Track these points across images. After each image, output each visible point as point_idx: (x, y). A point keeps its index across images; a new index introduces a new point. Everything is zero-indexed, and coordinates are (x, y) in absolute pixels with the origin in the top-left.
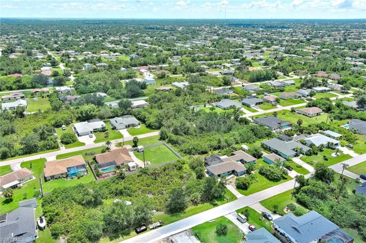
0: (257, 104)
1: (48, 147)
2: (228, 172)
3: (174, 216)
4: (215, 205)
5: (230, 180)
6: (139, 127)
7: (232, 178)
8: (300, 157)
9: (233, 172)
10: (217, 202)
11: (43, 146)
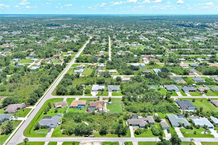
1: (79, 94)
2: (136, 125)
3: (101, 135)
4: (119, 136)
5: (135, 129)
6: (118, 92)
7: (136, 128)
8: (181, 128)
9: (139, 125)
10: (121, 136)
11: (77, 93)
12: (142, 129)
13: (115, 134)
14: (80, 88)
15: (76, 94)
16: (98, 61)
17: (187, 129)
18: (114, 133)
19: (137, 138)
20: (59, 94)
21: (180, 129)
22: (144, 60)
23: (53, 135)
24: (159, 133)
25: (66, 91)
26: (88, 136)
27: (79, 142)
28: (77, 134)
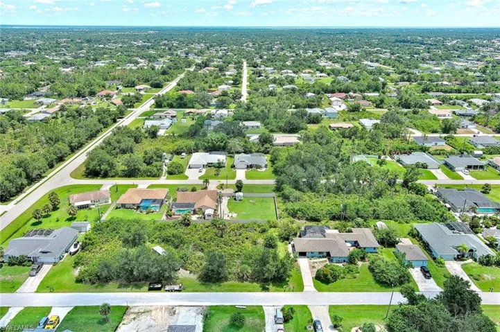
0: (469, 167)
1: (149, 174)
2: (320, 253)
3: (204, 285)
4: (265, 289)
5: (316, 265)
6: (264, 169)
7: (321, 263)
8: (465, 262)
9: (328, 254)
10: (271, 287)
11: (145, 172)
12: (341, 265)
13: (253, 280)
14: (155, 158)
15: (142, 176)
16: (213, 105)
17: (486, 265)
18: (246, 280)
19: (325, 293)
20: (93, 173)
21: (462, 265)
22: (334, 103)
23: (45, 287)
24: (397, 276)
25: (111, 166)
26: (159, 289)
27: (127, 308)
28: (125, 282)
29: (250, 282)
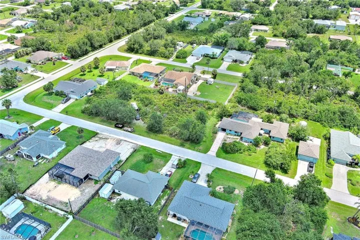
2: (236, 132)
3: (148, 132)
4: (182, 145)
5: (228, 140)
6: (245, 65)
7: (231, 139)
8: (355, 169)
9: (241, 134)
10: (187, 145)
12: (246, 144)
13: (178, 138)
15: (158, 56)
16: (244, 10)
18: (174, 137)
19: (220, 159)
21: (349, 171)
26: (121, 128)
27: (97, 134)
28: (105, 119)
29: (176, 138)
